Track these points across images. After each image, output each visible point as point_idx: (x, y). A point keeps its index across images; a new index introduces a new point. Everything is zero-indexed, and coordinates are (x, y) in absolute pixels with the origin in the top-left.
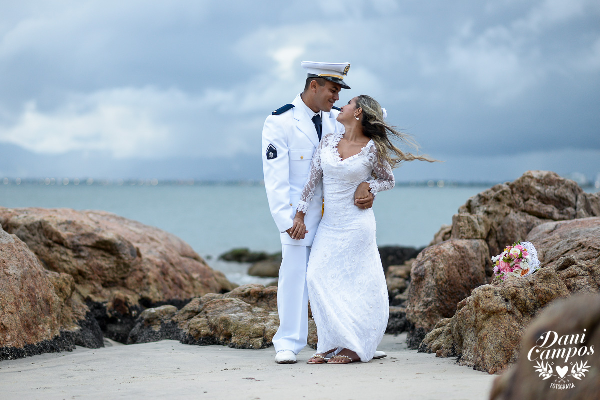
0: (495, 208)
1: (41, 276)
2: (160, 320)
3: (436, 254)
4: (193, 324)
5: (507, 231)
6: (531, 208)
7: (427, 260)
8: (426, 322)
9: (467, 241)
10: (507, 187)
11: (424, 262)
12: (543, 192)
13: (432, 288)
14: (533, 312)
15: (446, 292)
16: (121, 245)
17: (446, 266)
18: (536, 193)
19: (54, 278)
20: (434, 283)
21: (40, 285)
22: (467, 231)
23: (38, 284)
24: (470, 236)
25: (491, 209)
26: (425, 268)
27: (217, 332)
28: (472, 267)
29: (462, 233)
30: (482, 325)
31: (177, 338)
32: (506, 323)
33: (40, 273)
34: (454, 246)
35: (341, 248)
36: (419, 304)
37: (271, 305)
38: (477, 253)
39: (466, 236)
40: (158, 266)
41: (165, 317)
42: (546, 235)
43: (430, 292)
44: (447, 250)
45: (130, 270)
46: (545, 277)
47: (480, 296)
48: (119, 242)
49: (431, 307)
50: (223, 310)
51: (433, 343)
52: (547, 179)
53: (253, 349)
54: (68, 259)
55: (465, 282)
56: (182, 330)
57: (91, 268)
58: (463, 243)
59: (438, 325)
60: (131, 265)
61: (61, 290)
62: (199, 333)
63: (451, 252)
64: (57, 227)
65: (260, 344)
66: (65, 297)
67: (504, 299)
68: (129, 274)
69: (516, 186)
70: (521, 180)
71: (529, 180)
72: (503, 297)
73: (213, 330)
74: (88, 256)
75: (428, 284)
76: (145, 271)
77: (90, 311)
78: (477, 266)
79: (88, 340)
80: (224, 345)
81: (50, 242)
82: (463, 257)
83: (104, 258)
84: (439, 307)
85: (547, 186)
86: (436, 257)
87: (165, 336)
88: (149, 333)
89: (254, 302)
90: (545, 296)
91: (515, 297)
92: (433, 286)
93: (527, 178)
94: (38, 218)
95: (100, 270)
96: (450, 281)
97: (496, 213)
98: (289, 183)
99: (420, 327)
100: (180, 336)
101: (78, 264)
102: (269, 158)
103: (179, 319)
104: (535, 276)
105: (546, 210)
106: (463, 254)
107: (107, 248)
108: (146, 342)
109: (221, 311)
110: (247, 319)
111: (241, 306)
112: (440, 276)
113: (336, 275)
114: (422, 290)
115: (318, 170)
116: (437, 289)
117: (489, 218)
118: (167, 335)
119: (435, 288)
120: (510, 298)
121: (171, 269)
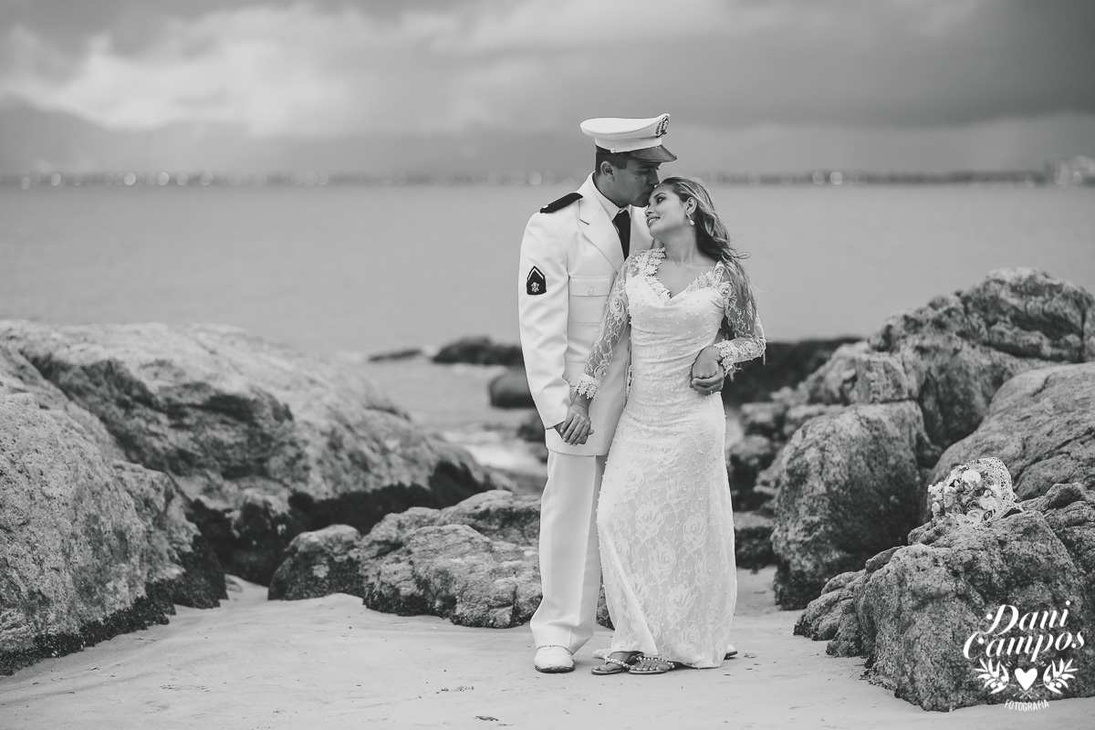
0: (934, 340)
1: (109, 489)
2: (326, 555)
3: (828, 436)
4: (386, 574)
5: (956, 382)
6: (1000, 337)
7: (810, 446)
8: (809, 560)
9: (884, 407)
10: (957, 299)
11: (805, 449)
12: (1021, 308)
13: (820, 498)
14: (1003, 595)
15: (844, 503)
16: (255, 401)
17: (845, 458)
18: (1010, 310)
19: (133, 480)
20: (822, 489)
21: (107, 508)
22: (884, 388)
23: (104, 506)
24: (889, 396)
25: (927, 343)
26: (806, 461)
27: (430, 591)
28: (892, 454)
29: (874, 392)
30: (910, 618)
31: (358, 592)
32: (955, 617)
33: (107, 485)
34: (860, 419)
35: (661, 465)
36: (795, 526)
37: (526, 533)
38: (901, 428)
39: (881, 398)
40: (323, 434)
41: (336, 550)
42: (1026, 401)
43: (815, 505)
44: (846, 427)
45: (273, 444)
46: (1026, 529)
47: (907, 567)
48: (252, 397)
49: (817, 534)
50: (441, 550)
51: (821, 621)
52: (1029, 285)
53: (495, 628)
54: (160, 431)
55: (879, 483)
56: (367, 577)
57: (202, 445)
58: (875, 412)
59: (831, 586)
60: (275, 436)
61: (148, 502)
62: (397, 591)
63: (854, 429)
64: (139, 371)
65: (508, 620)
66: (155, 514)
67: (950, 571)
68: (270, 452)
69: (973, 298)
70: (982, 288)
71: (997, 286)
72: (949, 568)
73: (422, 588)
74: (197, 424)
75: (812, 491)
76: (300, 445)
77: (200, 534)
78: (901, 453)
79: (197, 592)
80: (441, 617)
81: (128, 398)
82: (875, 438)
83: (224, 426)
84: (831, 532)
85: (1029, 297)
86: (826, 442)
87: (336, 586)
88: (308, 579)
89: (496, 527)
90: (1027, 566)
91: (970, 567)
92: (821, 495)
93: (992, 284)
94: (104, 355)
95: (217, 449)
96: (852, 483)
97: (937, 349)
98: (566, 338)
99: (798, 568)
100: (363, 588)
101: (178, 440)
102: (530, 292)
103: (361, 555)
104: (1006, 525)
105: (1028, 341)
106: (876, 433)
107: (232, 408)
108: (302, 598)
109: (436, 552)
110: (483, 570)
111: (472, 540)
112: (834, 476)
113: (651, 513)
114: (801, 501)
115: (617, 319)
116: (828, 500)
117: (922, 359)
118: (340, 584)
119: (826, 498)
120: (961, 569)
121: (348, 437)
